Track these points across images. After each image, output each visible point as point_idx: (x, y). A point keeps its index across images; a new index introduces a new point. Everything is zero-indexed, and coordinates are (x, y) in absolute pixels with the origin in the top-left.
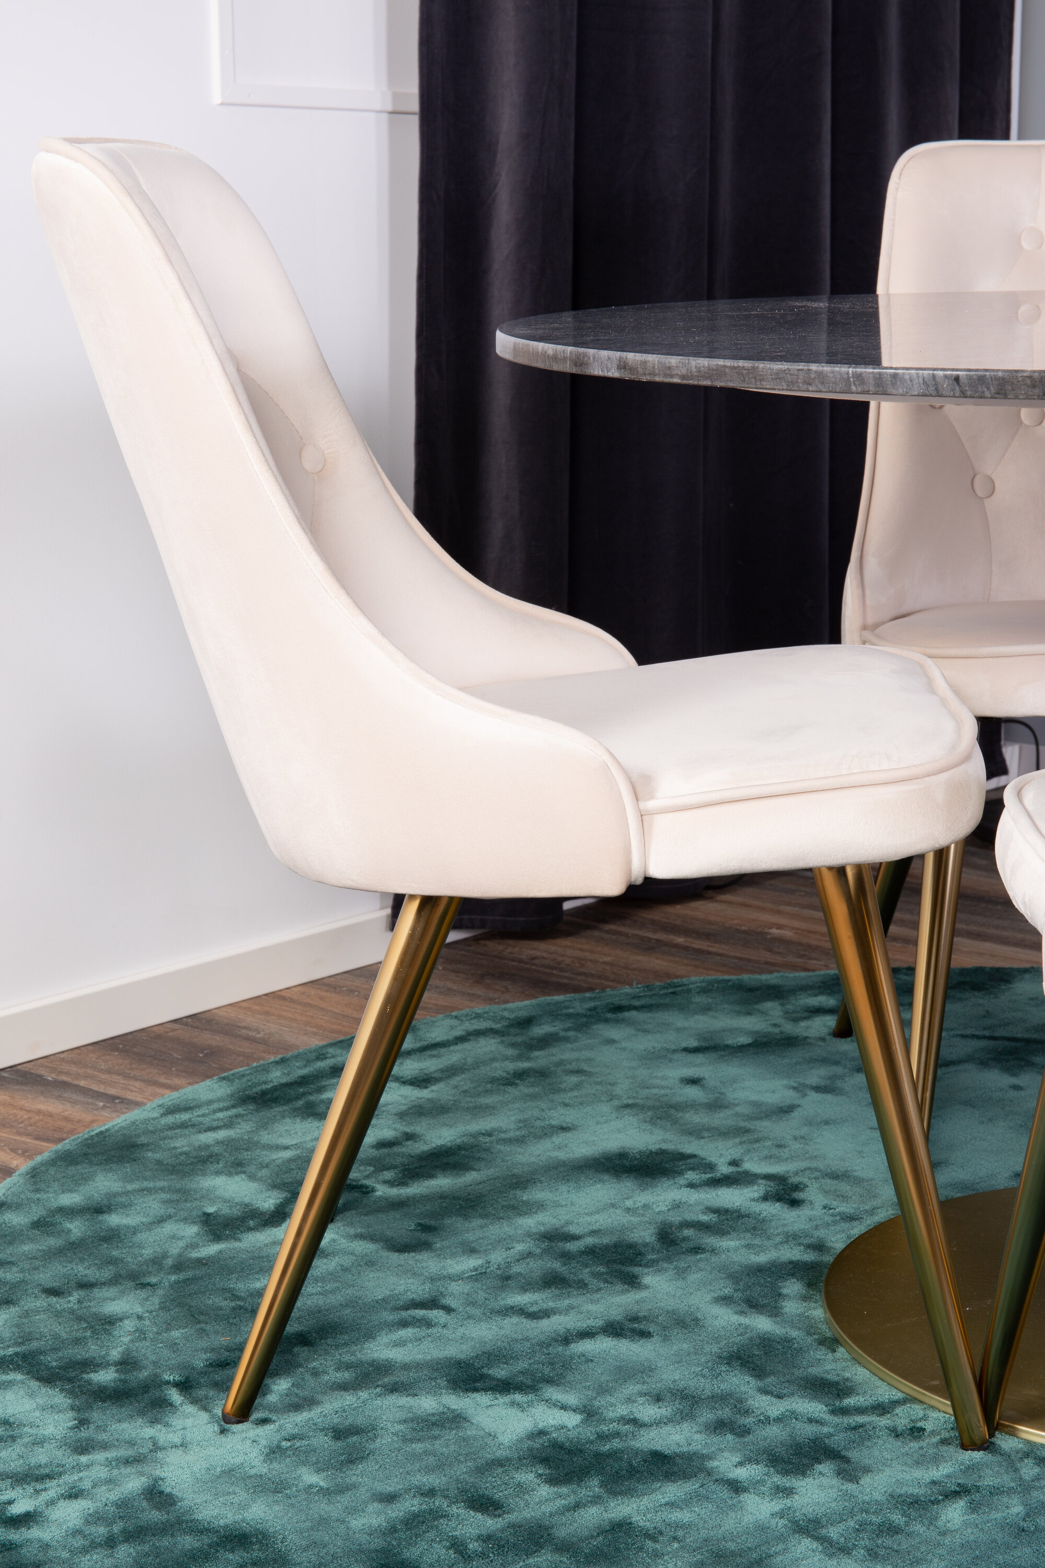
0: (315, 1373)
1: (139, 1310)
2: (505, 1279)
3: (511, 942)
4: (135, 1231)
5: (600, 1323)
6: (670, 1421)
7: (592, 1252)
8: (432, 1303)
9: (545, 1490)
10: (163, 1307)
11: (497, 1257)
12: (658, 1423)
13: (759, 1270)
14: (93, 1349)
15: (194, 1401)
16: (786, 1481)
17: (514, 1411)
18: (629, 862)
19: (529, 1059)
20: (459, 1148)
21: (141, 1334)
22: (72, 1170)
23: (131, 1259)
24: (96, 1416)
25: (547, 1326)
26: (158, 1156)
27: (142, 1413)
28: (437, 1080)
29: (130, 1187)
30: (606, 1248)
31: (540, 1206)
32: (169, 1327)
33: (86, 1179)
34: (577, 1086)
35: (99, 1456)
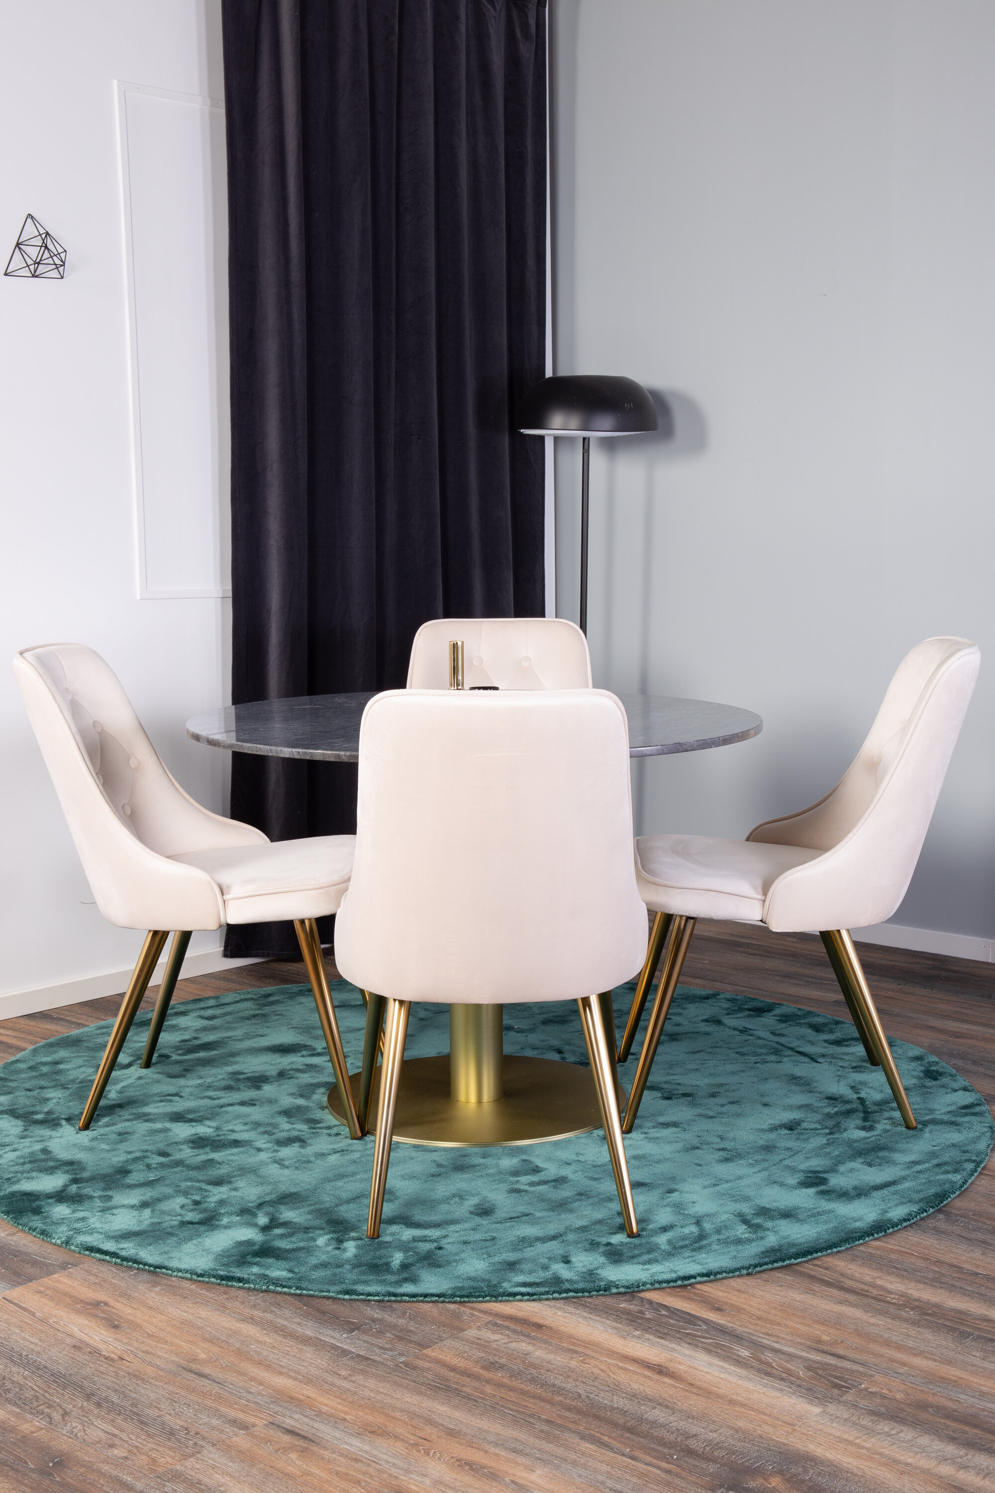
0: (120, 1116)
1: (60, 1096)
2: (209, 1087)
3: (282, 963)
4: (68, 1070)
5: (238, 1101)
6: (247, 1131)
7: (248, 1079)
8: (176, 1095)
9: (189, 1150)
10: (70, 1095)
11: (209, 1080)
12: (241, 1131)
13: (312, 1085)
14: (38, 1108)
15: (71, 1124)
16: (278, 1148)
17: (191, 1128)
18: (220, 918)
19: (261, 1010)
20: (214, 1042)
21: (58, 1104)
22: (51, 1049)
23: (62, 1079)
24: (31, 1128)
25: (216, 1102)
26: (88, 1045)
27: (49, 1127)
28: (218, 1017)
29: (72, 1055)
30: (255, 1077)
31: (237, 1063)
32: (70, 1101)
33: (55, 1052)
34: (276, 1020)
35: (29, 1140)
